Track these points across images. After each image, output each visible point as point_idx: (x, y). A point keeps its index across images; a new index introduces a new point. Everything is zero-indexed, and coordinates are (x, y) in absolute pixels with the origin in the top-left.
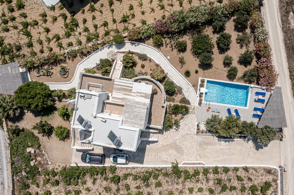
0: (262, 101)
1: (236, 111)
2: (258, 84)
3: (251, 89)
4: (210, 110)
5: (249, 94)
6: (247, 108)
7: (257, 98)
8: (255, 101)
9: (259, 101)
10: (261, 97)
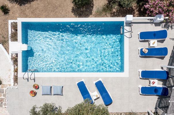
0: (160, 53)
1: (100, 86)
2: (143, 13)
3: (127, 28)
4: (39, 92)
5: (126, 41)
6: (125, 74)
7: (145, 46)
8: (143, 55)
9: (153, 53)
10: (154, 43)
